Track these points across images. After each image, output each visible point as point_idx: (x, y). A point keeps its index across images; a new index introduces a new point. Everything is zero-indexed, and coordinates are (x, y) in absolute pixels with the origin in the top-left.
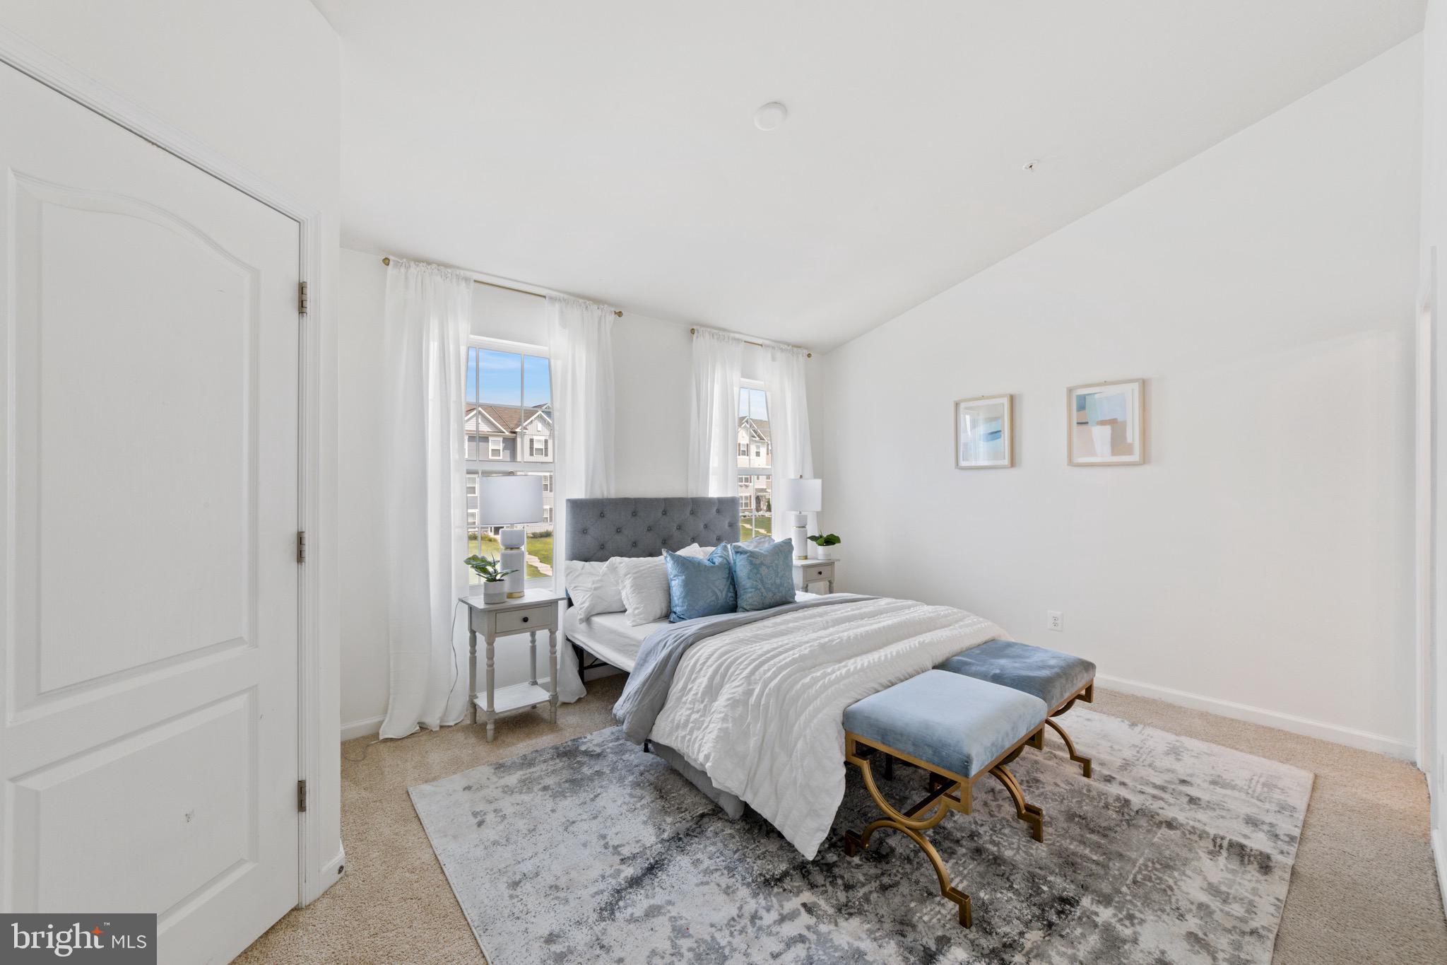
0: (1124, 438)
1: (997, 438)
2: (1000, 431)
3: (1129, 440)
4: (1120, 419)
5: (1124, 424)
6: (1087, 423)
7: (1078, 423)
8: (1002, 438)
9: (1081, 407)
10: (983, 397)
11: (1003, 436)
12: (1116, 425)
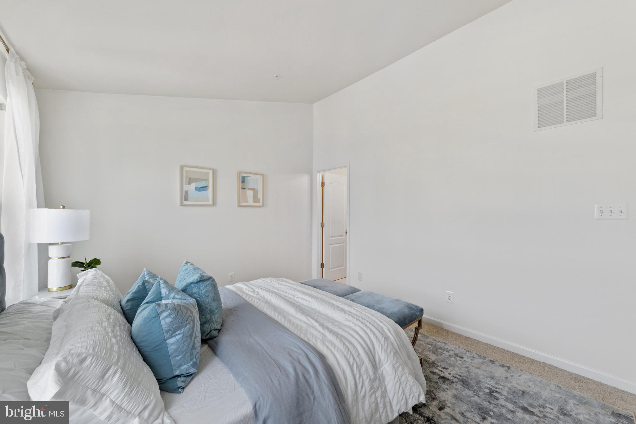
0: (257, 196)
1: (205, 190)
2: (207, 187)
3: (259, 198)
4: (256, 189)
5: (257, 190)
6: (245, 188)
7: (242, 188)
8: (208, 191)
9: (243, 181)
10: (196, 167)
11: (208, 189)
12: (254, 190)
